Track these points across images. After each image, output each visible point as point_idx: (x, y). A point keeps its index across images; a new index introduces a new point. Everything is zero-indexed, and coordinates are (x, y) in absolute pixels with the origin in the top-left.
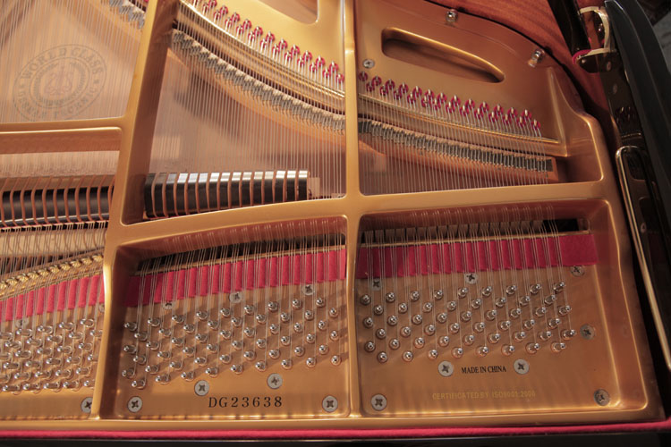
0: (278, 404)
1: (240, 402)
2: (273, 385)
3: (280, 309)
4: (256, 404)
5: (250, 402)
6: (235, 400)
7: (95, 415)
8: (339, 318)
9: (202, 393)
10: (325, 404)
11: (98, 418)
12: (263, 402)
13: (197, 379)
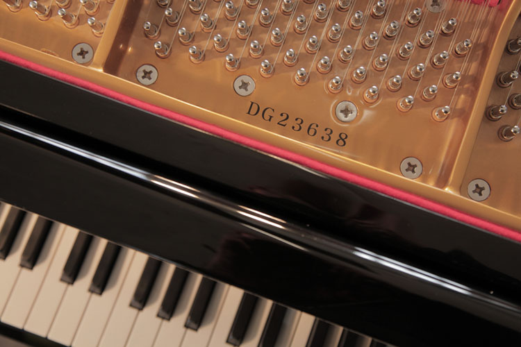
0: (341, 142)
1: (290, 122)
2: (342, 116)
3: (387, 17)
4: (312, 132)
5: (305, 127)
6: (285, 116)
7: (97, 66)
8: (467, 58)
9: (242, 92)
10: (404, 165)
11: (101, 70)
12: (321, 132)
13: (240, 72)
